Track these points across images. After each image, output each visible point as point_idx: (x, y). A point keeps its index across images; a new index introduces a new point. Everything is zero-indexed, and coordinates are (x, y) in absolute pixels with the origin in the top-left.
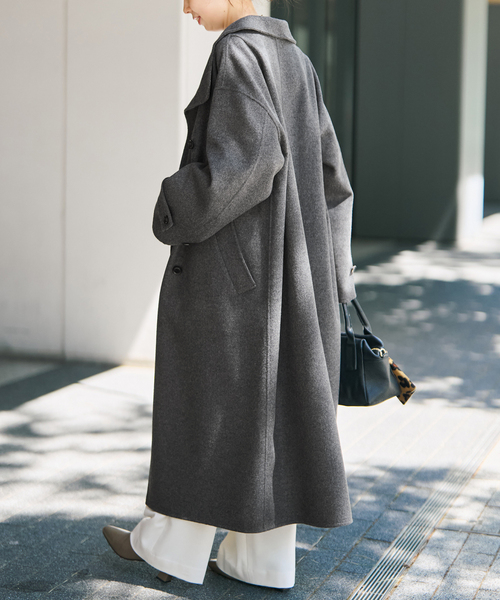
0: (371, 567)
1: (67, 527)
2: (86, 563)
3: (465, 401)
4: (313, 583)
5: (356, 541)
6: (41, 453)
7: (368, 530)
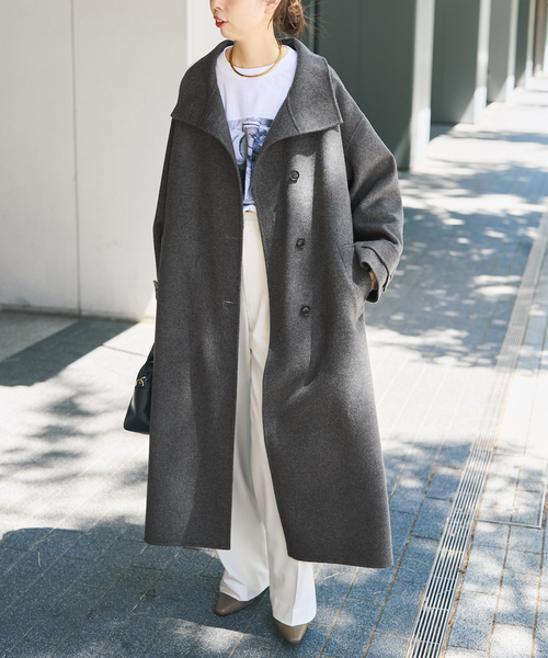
0: (428, 574)
1: (123, 532)
2: (152, 582)
3: (471, 359)
4: (377, 598)
5: (406, 541)
6: (92, 436)
7: (414, 526)
